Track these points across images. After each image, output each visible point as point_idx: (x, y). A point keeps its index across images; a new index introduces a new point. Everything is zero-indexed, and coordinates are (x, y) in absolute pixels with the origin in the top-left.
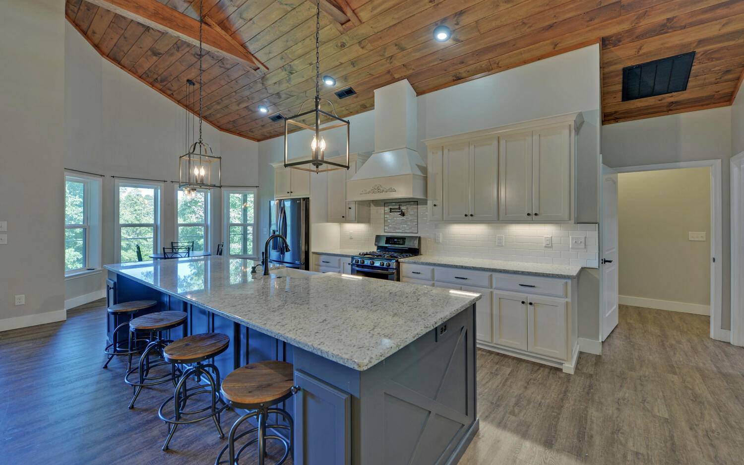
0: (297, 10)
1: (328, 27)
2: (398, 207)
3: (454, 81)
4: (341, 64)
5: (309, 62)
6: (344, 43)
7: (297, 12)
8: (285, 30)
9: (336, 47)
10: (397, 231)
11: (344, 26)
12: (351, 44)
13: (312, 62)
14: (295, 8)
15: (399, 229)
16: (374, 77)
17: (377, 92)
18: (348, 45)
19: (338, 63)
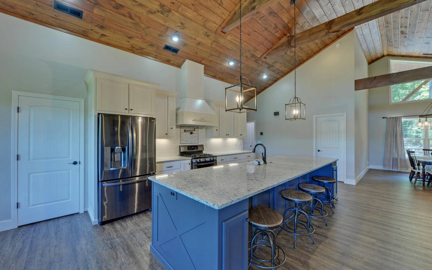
0: (220, 7)
1: (216, 26)
2: (194, 129)
3: (213, 76)
4: (195, 39)
5: (183, 23)
6: (210, 35)
7: (219, 7)
8: (202, 2)
9: (205, 33)
10: (188, 142)
11: (221, 33)
12: (211, 39)
13: (184, 24)
14: (220, 5)
15: (189, 141)
16: (196, 55)
17: (187, 61)
18: (210, 38)
19: (194, 37)
